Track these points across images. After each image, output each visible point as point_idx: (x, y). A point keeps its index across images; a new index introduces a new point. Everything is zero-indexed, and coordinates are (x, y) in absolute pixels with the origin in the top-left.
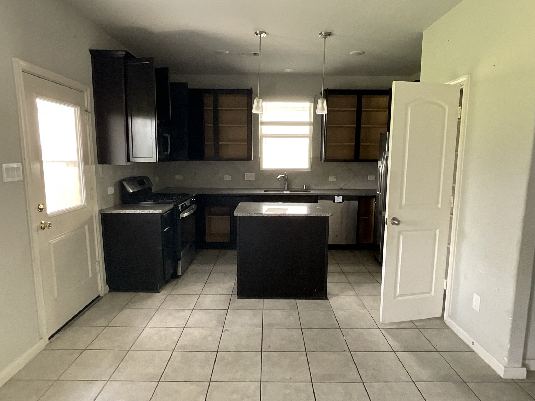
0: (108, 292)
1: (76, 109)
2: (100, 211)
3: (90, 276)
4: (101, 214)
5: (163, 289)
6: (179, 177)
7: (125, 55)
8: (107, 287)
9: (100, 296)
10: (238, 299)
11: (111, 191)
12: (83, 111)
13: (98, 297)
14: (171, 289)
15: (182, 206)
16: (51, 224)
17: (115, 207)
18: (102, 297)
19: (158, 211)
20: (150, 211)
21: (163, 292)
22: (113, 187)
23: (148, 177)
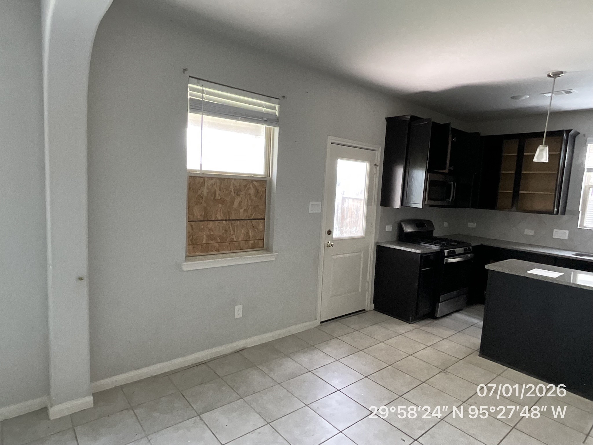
0: (373, 309)
1: (367, 164)
2: (377, 243)
3: (360, 291)
4: (377, 245)
5: (414, 323)
6: (472, 225)
7: (410, 119)
8: (373, 305)
9: (366, 310)
10: (479, 356)
11: (389, 228)
12: (374, 165)
13: (364, 310)
14: (422, 325)
15: (448, 252)
16: (333, 244)
17: (392, 243)
18: (367, 311)
19: (418, 251)
20: (412, 250)
21: (414, 325)
22: (392, 226)
23: (431, 221)
